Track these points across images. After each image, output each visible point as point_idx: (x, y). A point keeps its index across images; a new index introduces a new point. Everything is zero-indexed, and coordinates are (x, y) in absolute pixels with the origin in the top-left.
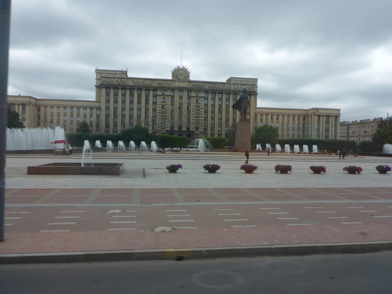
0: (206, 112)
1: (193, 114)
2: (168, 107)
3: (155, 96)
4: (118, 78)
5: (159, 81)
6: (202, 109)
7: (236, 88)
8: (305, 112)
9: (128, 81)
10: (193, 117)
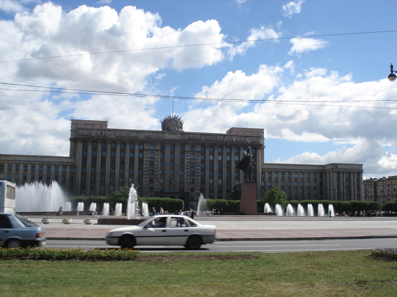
0: (203, 170)
1: (187, 172)
2: (158, 164)
3: (141, 151)
4: (98, 130)
5: (146, 134)
6: (198, 166)
7: (238, 140)
8: (322, 168)
9: (109, 133)
10: (187, 176)
